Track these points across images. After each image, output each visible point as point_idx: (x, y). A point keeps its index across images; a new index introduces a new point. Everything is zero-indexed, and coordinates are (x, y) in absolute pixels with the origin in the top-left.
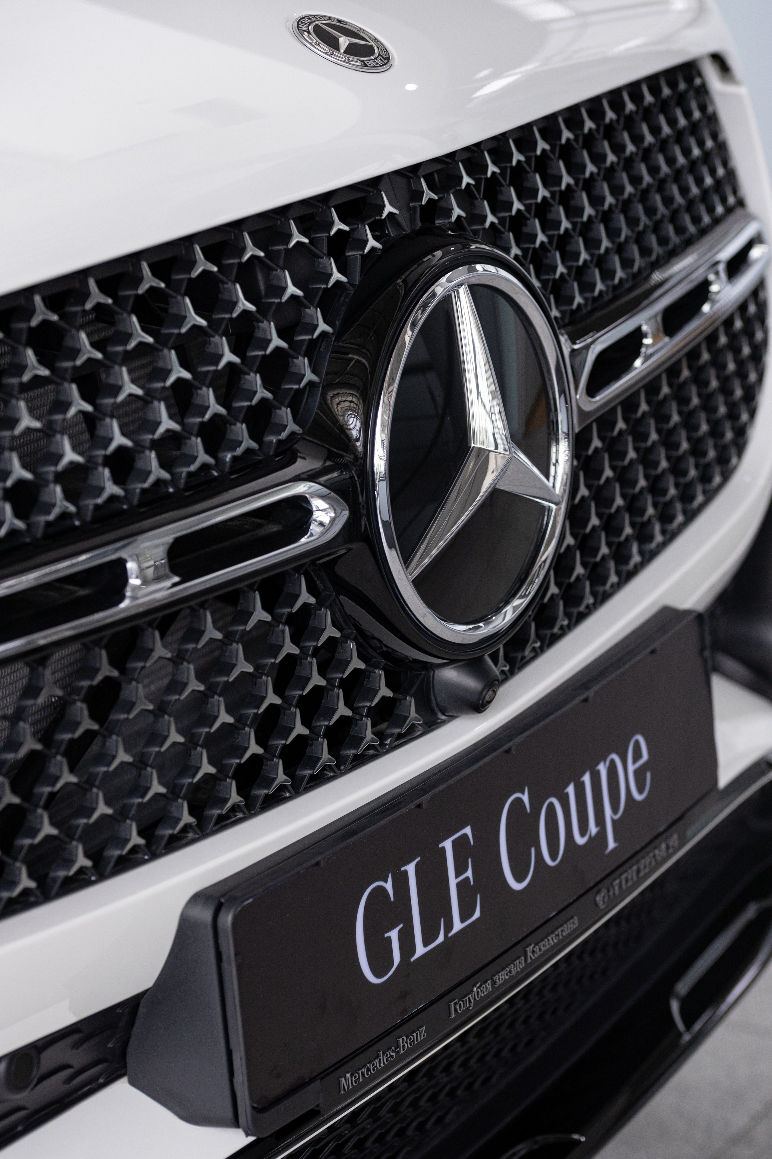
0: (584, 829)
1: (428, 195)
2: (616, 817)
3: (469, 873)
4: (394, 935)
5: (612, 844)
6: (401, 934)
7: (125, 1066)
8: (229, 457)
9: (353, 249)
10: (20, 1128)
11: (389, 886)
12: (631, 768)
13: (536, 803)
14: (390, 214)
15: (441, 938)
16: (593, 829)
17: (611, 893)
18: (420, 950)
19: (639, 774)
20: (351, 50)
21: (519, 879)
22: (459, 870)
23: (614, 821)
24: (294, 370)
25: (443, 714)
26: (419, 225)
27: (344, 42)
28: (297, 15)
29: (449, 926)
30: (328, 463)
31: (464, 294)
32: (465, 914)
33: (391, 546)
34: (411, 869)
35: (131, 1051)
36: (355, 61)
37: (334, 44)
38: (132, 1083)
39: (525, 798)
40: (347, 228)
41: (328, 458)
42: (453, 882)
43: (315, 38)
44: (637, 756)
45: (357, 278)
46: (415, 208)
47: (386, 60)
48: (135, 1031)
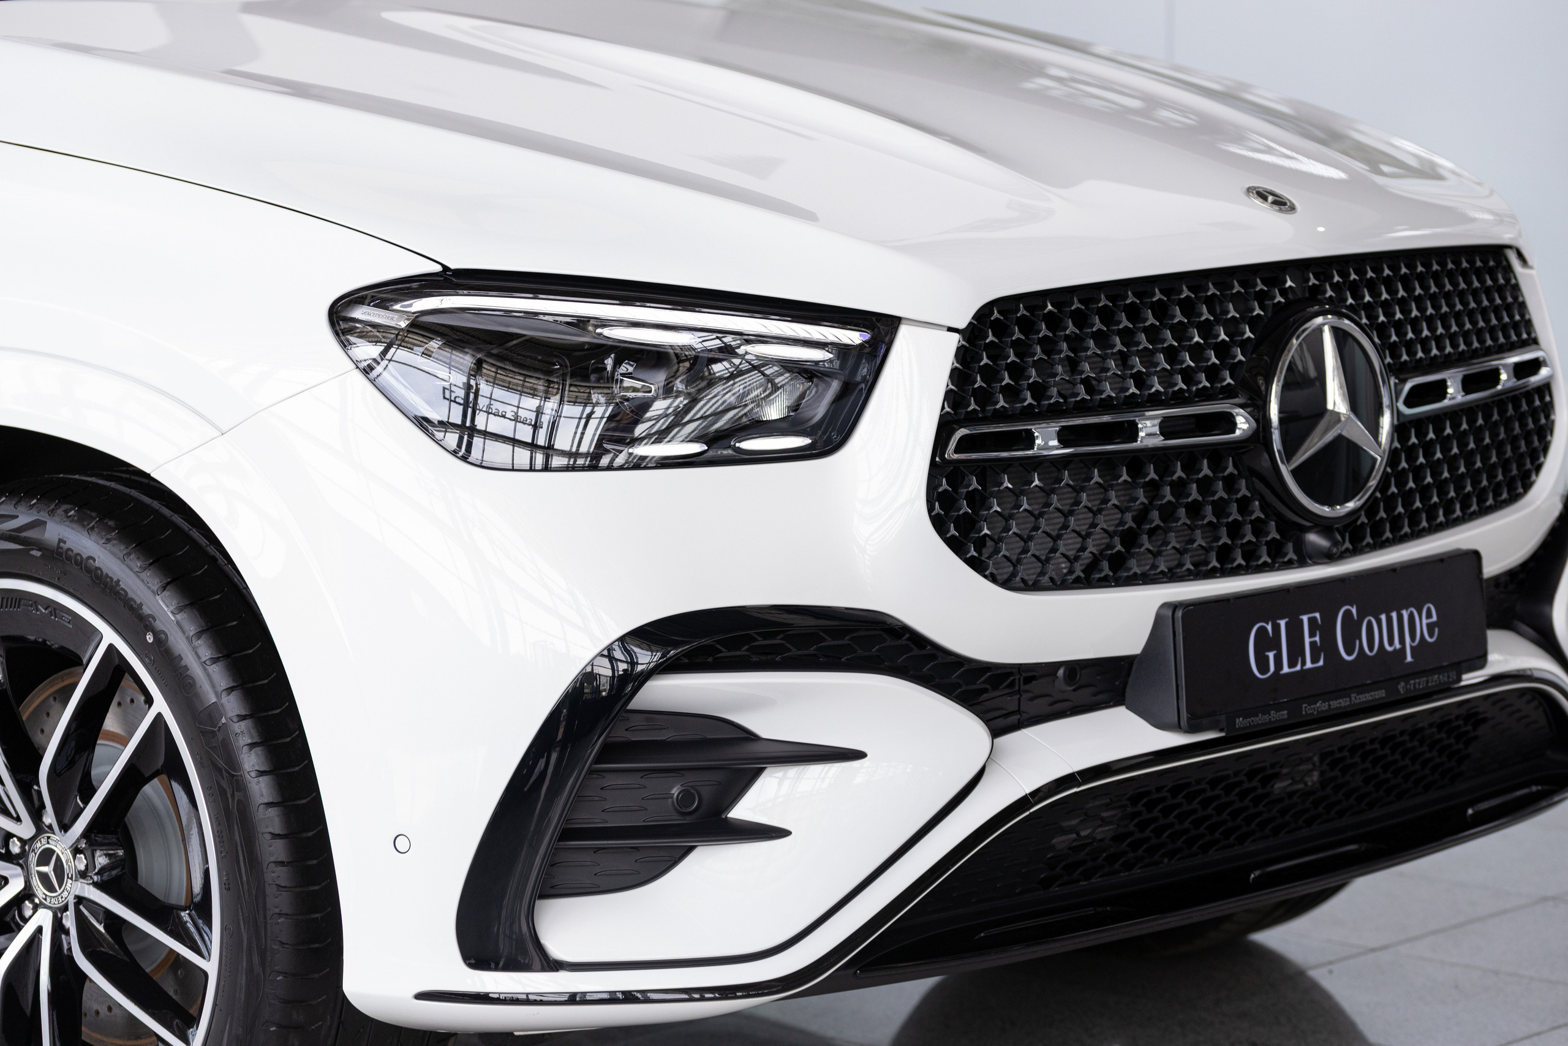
0: (1391, 643)
1: (1313, 281)
2: (1415, 644)
3: (1317, 639)
4: (1271, 655)
5: (1409, 659)
6: (1275, 656)
7: (1124, 700)
8: (1194, 388)
9: (1268, 300)
10: (1068, 713)
11: (1269, 627)
12: (1425, 621)
13: (1362, 616)
14: (1290, 287)
15: (1298, 668)
16: (1397, 645)
17: (1408, 687)
18: (1286, 669)
19: (1430, 627)
20: (1275, 203)
21: (1349, 653)
22: (1312, 635)
23: (1412, 647)
24: (1232, 353)
25: (1310, 560)
26: (1307, 295)
27: (1270, 198)
28: (1247, 186)
29: (1304, 663)
30: (1249, 402)
31: (1326, 328)
32: (1314, 660)
33: (1283, 462)
34: (1282, 623)
35: (1128, 690)
36: (1276, 207)
37: (1265, 198)
38: (1127, 708)
39: (1354, 611)
40: (1266, 289)
41: (1250, 399)
42: (1307, 640)
43: (1256, 196)
44: (1429, 615)
45: (1270, 314)
46: (1305, 287)
47: (1293, 208)
48: (1131, 679)
